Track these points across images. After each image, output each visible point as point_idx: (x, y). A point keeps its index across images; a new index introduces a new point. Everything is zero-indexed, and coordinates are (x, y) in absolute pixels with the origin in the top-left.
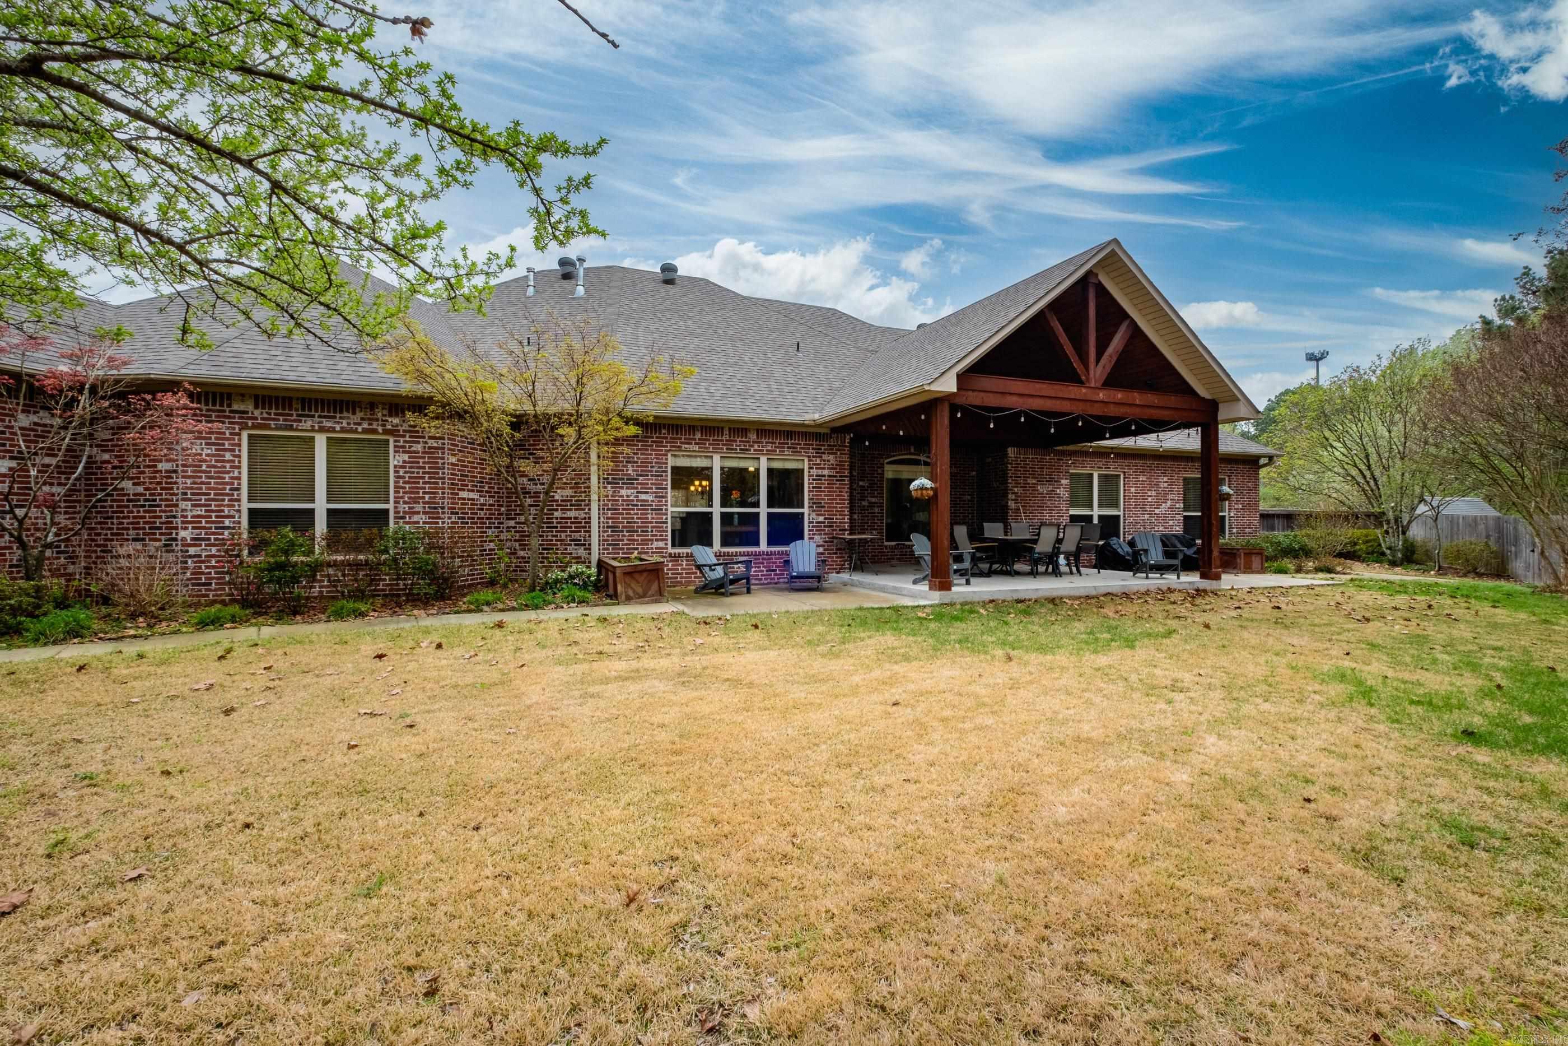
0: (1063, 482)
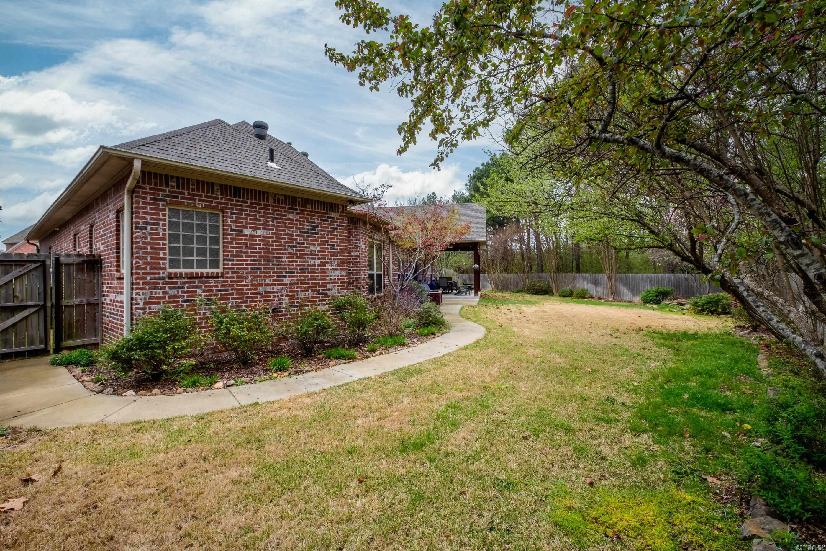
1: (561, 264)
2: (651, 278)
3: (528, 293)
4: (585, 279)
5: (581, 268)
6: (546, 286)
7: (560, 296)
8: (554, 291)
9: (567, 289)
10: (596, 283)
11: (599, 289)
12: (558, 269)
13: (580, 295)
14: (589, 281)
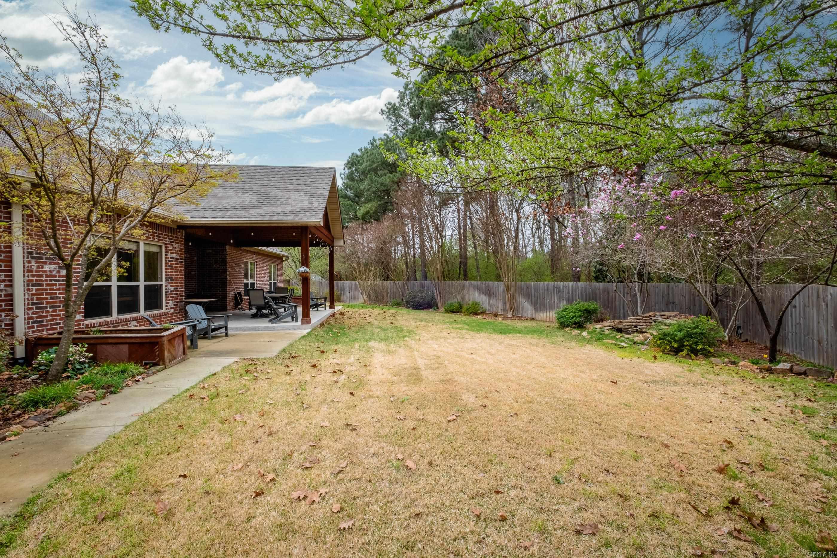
0: (242, 265)
1: (446, 269)
2: (558, 288)
3: (407, 307)
4: (476, 288)
5: (469, 274)
6: (430, 298)
7: (447, 311)
8: (439, 304)
9: (454, 301)
10: (490, 293)
11: (494, 302)
12: (445, 276)
13: (471, 310)
14: (481, 291)
